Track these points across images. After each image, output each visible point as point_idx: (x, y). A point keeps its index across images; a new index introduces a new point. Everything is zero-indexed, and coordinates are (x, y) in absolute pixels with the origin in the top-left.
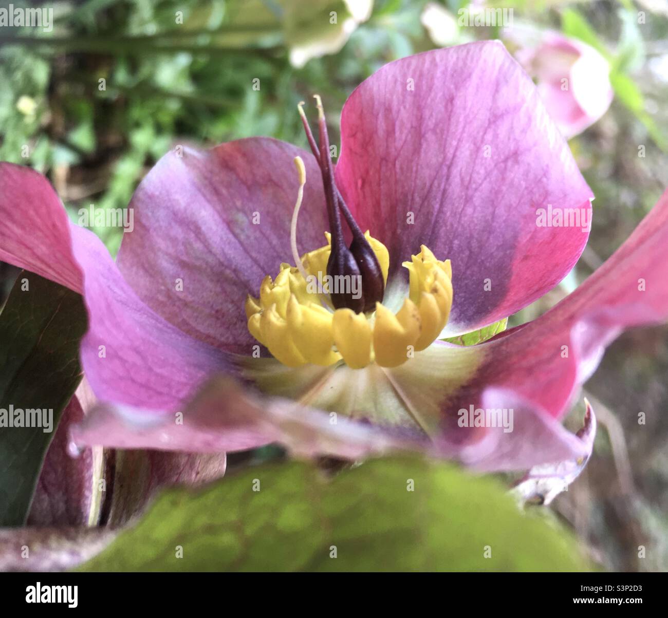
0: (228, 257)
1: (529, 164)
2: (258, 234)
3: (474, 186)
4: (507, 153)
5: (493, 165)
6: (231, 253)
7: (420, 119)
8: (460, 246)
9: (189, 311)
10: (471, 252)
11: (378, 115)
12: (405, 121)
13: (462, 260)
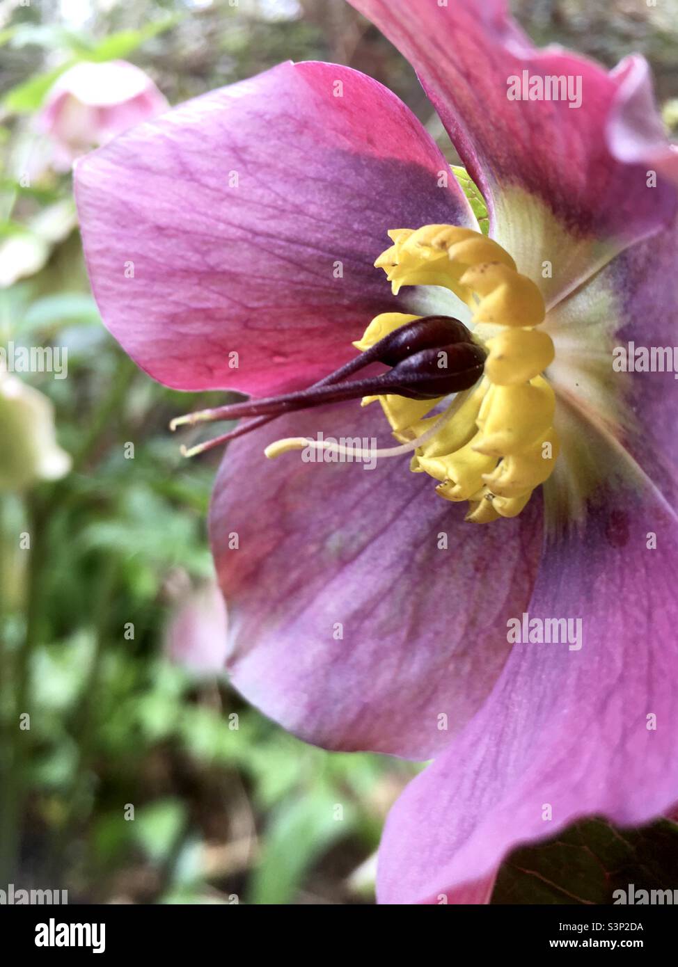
0: (396, 559)
1: (248, 135)
2: (357, 513)
3: (280, 203)
4: (233, 160)
5: (250, 178)
6: (389, 556)
7: (187, 272)
8: (360, 222)
9: (482, 617)
10: (367, 208)
11: (180, 334)
12: (190, 294)
13: (380, 219)
